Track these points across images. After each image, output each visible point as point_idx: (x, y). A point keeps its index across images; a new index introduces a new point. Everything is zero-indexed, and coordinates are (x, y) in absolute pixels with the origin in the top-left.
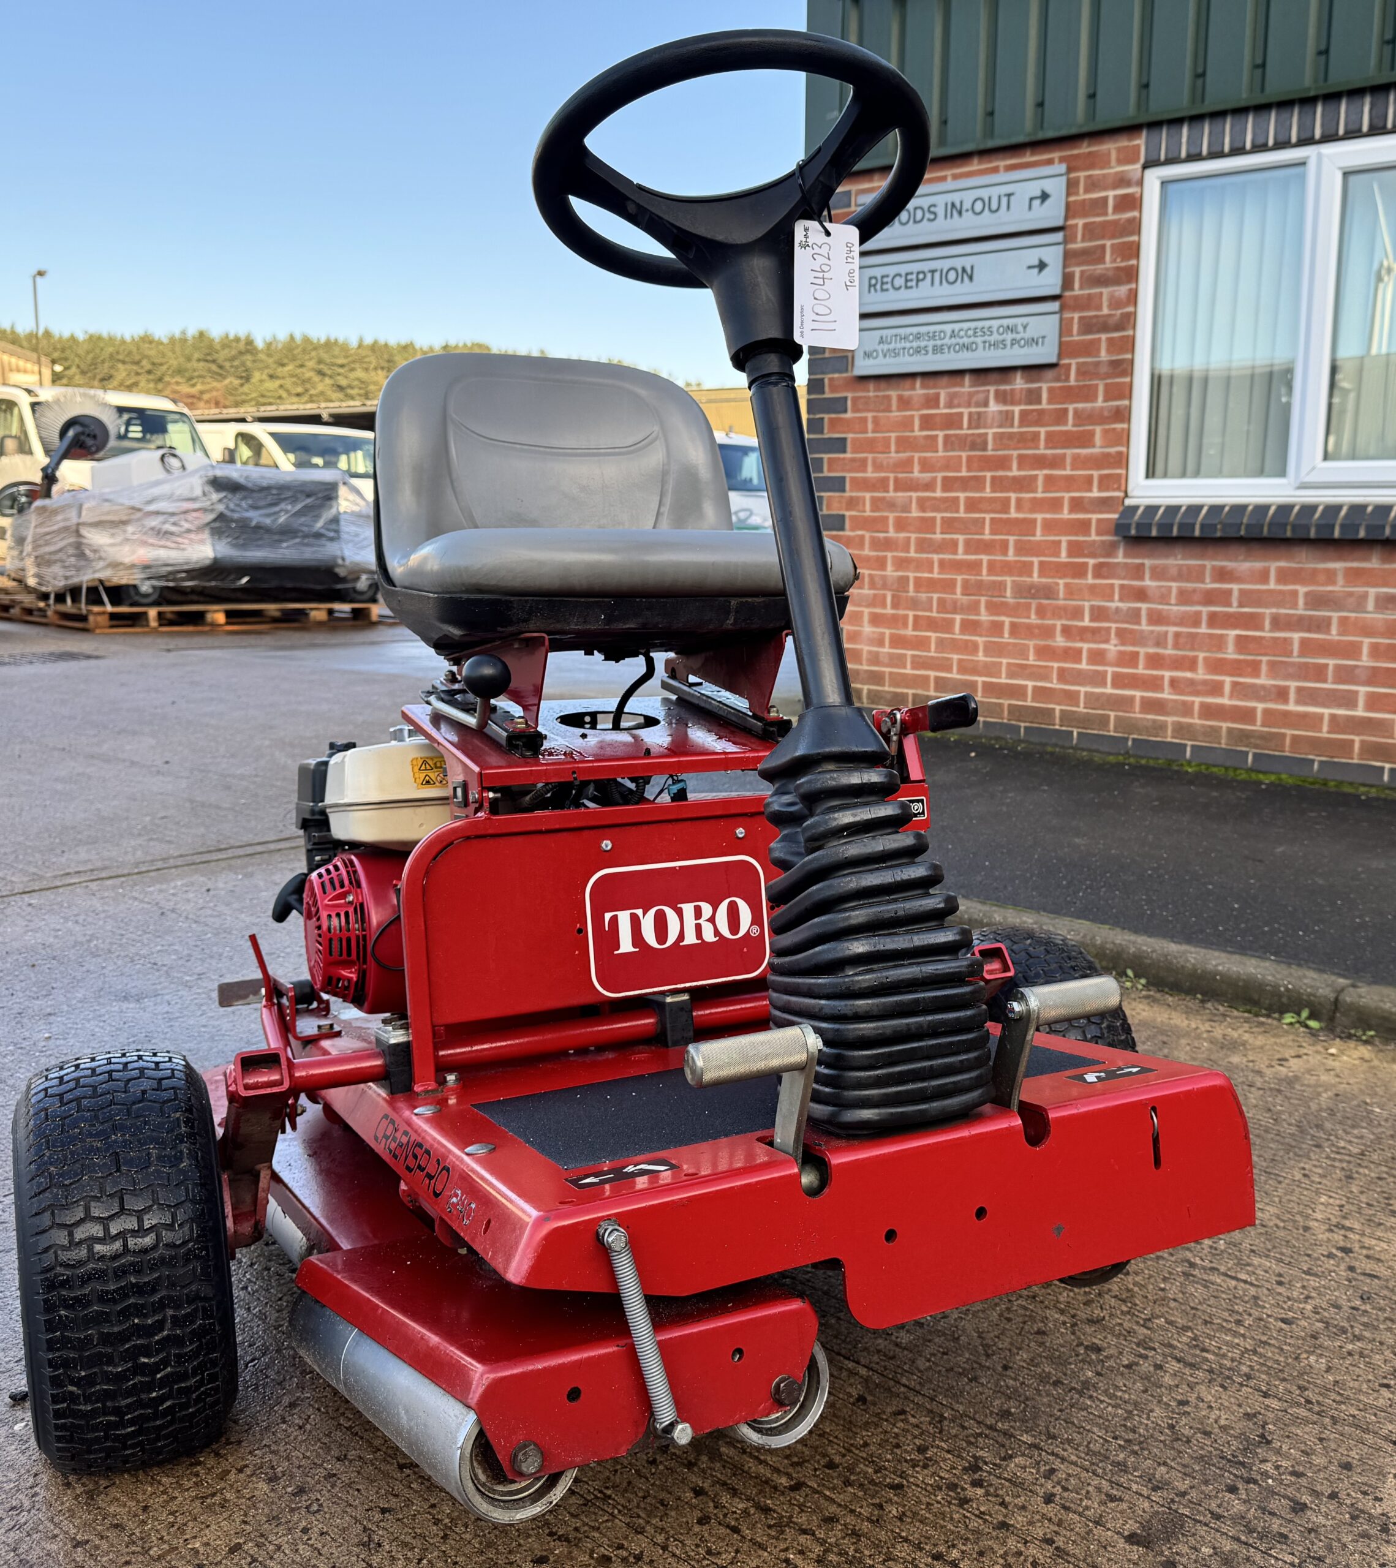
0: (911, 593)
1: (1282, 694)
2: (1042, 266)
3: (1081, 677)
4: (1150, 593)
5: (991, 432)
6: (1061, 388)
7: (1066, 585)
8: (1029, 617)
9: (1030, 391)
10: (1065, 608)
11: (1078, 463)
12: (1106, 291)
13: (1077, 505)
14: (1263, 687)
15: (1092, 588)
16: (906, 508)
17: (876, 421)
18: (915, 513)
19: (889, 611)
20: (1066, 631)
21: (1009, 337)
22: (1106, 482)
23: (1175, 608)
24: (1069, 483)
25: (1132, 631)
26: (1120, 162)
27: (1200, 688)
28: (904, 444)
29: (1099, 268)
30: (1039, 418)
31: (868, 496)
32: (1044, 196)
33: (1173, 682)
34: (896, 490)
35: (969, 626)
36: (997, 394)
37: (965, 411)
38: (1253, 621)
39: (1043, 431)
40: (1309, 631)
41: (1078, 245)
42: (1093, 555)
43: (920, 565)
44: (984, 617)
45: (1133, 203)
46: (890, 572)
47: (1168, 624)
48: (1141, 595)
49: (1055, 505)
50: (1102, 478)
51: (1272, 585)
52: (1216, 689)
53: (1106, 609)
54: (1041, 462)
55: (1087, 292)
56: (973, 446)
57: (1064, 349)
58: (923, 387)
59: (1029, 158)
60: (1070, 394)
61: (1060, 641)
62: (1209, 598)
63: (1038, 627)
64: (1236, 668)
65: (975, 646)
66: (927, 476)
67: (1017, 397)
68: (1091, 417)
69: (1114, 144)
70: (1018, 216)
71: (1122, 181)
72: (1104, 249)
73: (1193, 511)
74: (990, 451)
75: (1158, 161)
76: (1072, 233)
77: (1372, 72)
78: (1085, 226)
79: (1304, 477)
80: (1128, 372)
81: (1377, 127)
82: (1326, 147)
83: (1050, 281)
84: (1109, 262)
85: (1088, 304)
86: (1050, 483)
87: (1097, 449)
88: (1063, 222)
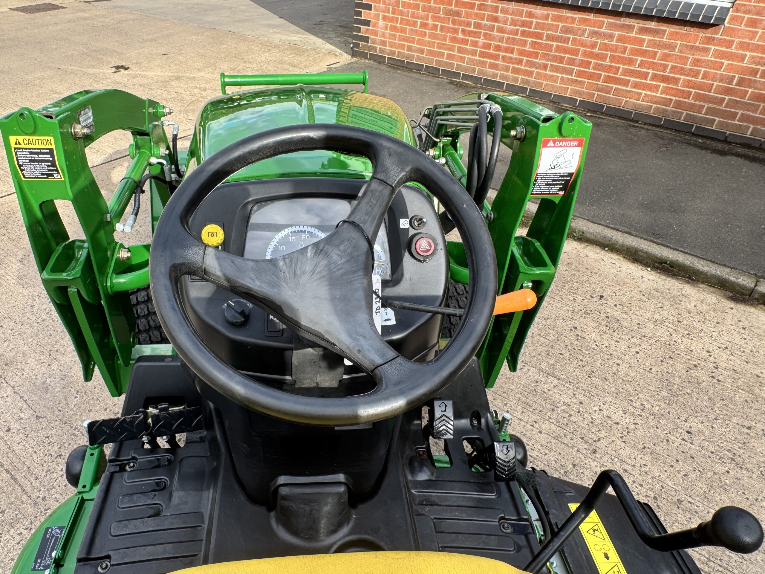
0: (400, 8)
1: (545, 67)
3: (466, 51)
4: (500, 19)
7: (466, 12)
8: (449, 24)
10: (464, 22)
14: (538, 63)
15: (477, 14)
19: (390, 15)
20: (463, 31)
23: (509, 26)
25: (490, 35)
27: (513, 61)
33: (504, 57)
35: (424, 25)
38: (539, 36)
40: (560, 42)
44: (430, 22)
47: (505, 33)
48: (496, 19)
51: (549, 22)
52: (520, 62)
53: (480, 24)
61: (460, 36)
62: (524, 24)
63: (452, 28)
64: (529, 54)
65: (425, 33)
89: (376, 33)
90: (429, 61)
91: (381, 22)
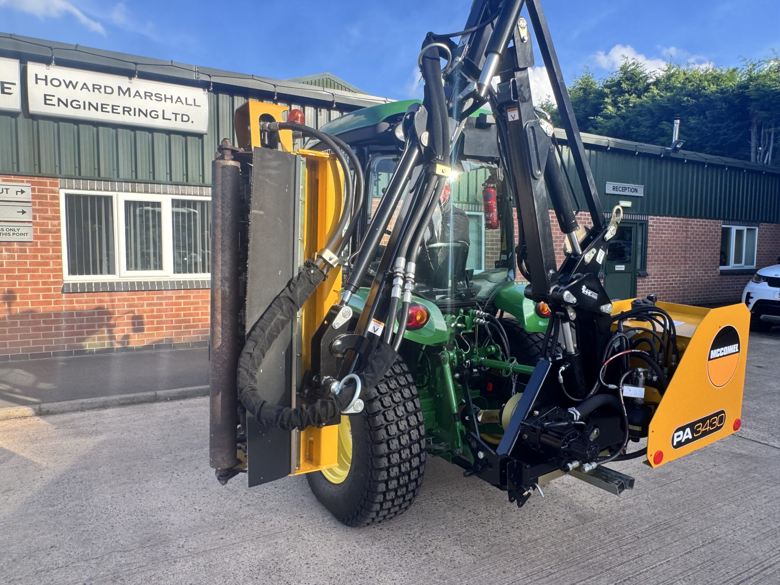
2: (23, 212)
3: (52, 335)
4: (76, 308)
5: (4, 261)
6: (35, 249)
8: (28, 319)
9: (20, 249)
11: (43, 271)
12: (49, 222)
13: (44, 283)
21: (12, 232)
22: (54, 277)
24: (41, 277)
25: (70, 319)
26: (50, 186)
29: (46, 215)
30: (26, 257)
32: (22, 192)
36: (6, 249)
39: (28, 261)
41: (37, 207)
42: (53, 298)
45: (58, 198)
49: (37, 284)
54: (28, 271)
55: (42, 221)
57: (36, 237)
59: (12, 178)
60: (38, 250)
65: (5, 330)
67: (16, 250)
68: (48, 258)
69: (48, 181)
70: (12, 195)
71: (52, 191)
72: (47, 210)
73: (90, 284)
74: (5, 267)
75: (65, 188)
76: (34, 204)
77: (130, 177)
78: (39, 202)
79: (122, 275)
80: (60, 246)
81: (134, 191)
82: (119, 193)
83: (28, 217)
84: (49, 214)
85: (43, 224)
86: (32, 277)
87: (51, 267)
88: (31, 200)
90: (14, 351)
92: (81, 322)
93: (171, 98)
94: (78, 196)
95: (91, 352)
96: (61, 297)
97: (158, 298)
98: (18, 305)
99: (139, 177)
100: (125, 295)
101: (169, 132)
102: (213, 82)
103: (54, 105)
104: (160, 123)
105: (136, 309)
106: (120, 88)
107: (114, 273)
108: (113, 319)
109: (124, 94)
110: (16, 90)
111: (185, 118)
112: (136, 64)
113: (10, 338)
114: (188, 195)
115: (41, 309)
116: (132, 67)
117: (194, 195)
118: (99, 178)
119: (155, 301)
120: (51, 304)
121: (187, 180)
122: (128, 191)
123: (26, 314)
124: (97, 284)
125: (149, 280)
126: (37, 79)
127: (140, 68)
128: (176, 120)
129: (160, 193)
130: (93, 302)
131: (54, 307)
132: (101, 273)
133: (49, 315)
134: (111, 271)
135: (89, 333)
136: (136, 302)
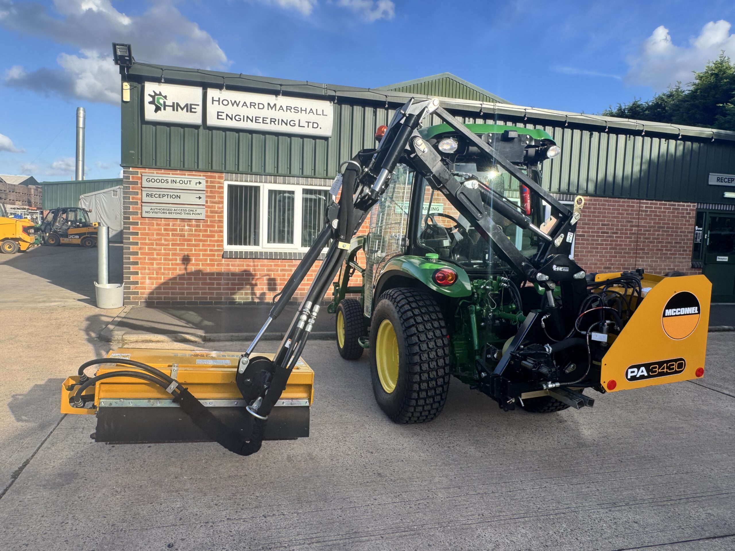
0: (162, 271)
2: (200, 198)
3: (214, 289)
4: (231, 270)
5: (186, 233)
6: (206, 225)
9: (196, 224)
11: (211, 241)
12: (216, 205)
13: (211, 250)
16: (160, 250)
17: (148, 228)
18: (163, 251)
19: (155, 276)
20: (210, 279)
21: (191, 212)
22: (218, 246)
24: (209, 245)
25: (227, 278)
26: (218, 179)
27: (245, 289)
28: (158, 234)
29: (214, 200)
30: (200, 231)
31: (147, 247)
32: (200, 183)
34: (156, 245)
35: (182, 278)
36: (187, 224)
37: (178, 228)
38: (256, 275)
39: (201, 234)
40: (268, 276)
41: (209, 194)
42: (216, 262)
43: (165, 264)
44: (186, 276)
45: (222, 188)
46: (155, 266)
47: (236, 276)
48: (229, 270)
49: (205, 250)
50: (217, 245)
51: (259, 267)
52: (249, 289)
53: (221, 273)
54: (201, 241)
55: (211, 205)
56: (181, 236)
57: (207, 216)
58: (164, 221)
59: (194, 173)
60: (208, 226)
61: (208, 281)
62: (246, 270)
63: (202, 277)
65: (184, 283)
66: (166, 242)
67: (193, 226)
68: (214, 232)
69: (217, 175)
70: (193, 186)
71: (219, 183)
72: (215, 196)
73: (241, 252)
74: (186, 237)
75: (228, 180)
76: (207, 192)
77: (273, 172)
78: (210, 191)
79: (264, 246)
80: (223, 223)
81: (275, 182)
82: (265, 184)
83: (202, 202)
84: (217, 199)
85: (212, 207)
86: (204, 245)
87: (216, 238)
88: (205, 189)
89: (144, 288)
90: (189, 298)
91: (147, 281)
92: (233, 280)
93: (306, 111)
94: (236, 187)
95: (240, 304)
96: (221, 261)
97: (289, 266)
98: (193, 265)
99: (280, 172)
100: (266, 262)
101: (303, 137)
102: (338, 96)
103: (223, 119)
104: (296, 130)
105: (272, 273)
106: (269, 104)
107: (258, 245)
108: (255, 279)
109: (272, 108)
110: (199, 109)
111: (315, 125)
112: (281, 85)
113: (187, 289)
114: (315, 185)
115: (208, 269)
116: (278, 88)
117: (319, 185)
118: (251, 173)
119: (287, 268)
120: (214, 266)
121: (315, 174)
122: (270, 182)
123: (198, 272)
124: (246, 253)
125: (283, 251)
126: (213, 100)
127: (284, 88)
128: (308, 127)
129: (294, 184)
130: (243, 266)
131: (216, 268)
132: (249, 245)
133: (212, 274)
134: (256, 243)
135: (239, 289)
136: (273, 268)
